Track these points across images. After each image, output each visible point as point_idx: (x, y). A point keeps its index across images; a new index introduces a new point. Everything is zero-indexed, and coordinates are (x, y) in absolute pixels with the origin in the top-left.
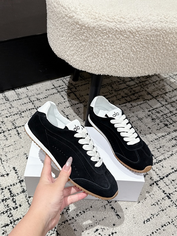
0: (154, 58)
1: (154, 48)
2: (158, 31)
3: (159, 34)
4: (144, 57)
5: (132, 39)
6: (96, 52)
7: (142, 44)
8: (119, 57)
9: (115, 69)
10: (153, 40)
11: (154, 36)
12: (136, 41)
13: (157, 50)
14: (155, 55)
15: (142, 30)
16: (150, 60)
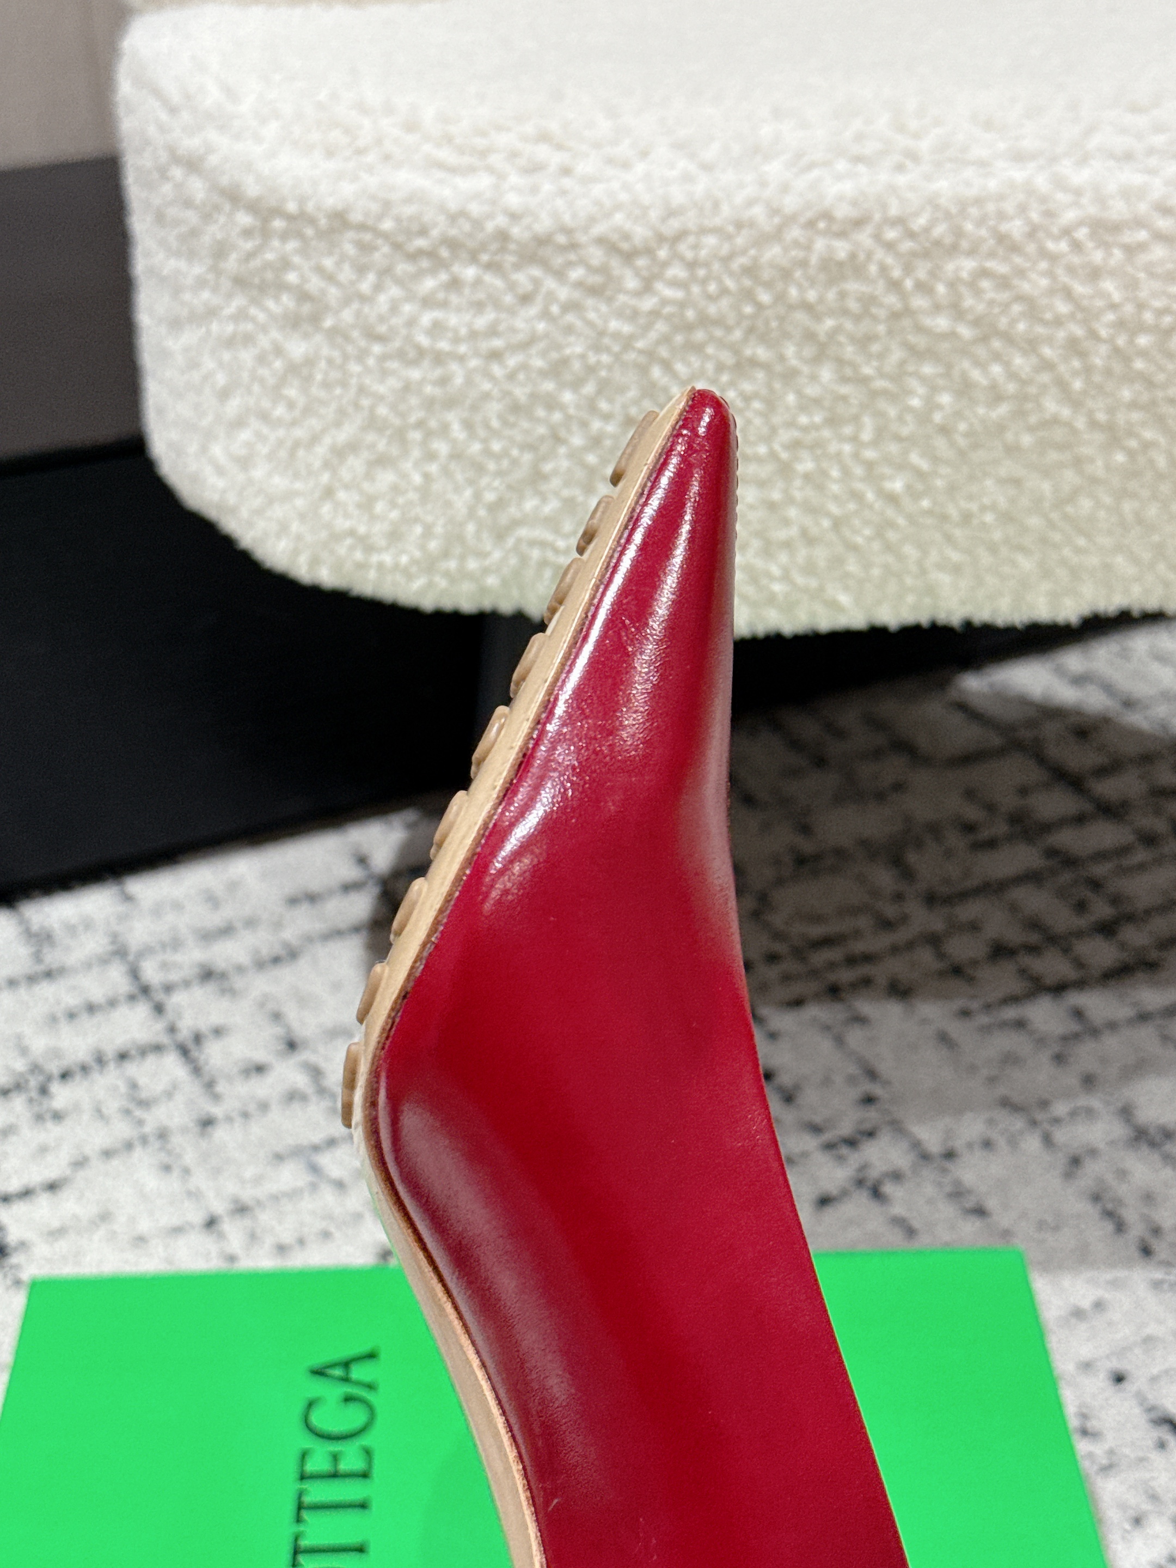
0: (870, 466)
1: (844, 380)
2: (835, 228)
3: (853, 256)
4: (773, 455)
5: (633, 302)
6: (382, 411)
7: (721, 344)
8: (562, 450)
9: (556, 551)
10: (808, 307)
11: (812, 271)
12: (669, 318)
13: (874, 394)
14: (866, 436)
15: (703, 231)
16: (835, 473)
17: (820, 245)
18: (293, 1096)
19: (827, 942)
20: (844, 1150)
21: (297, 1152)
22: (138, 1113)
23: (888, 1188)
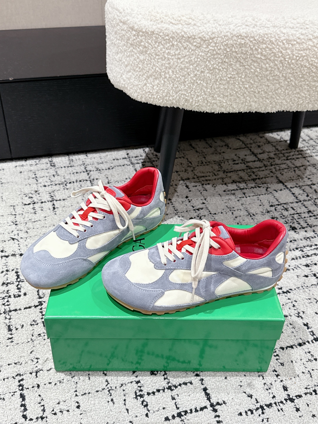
17: (239, 40)
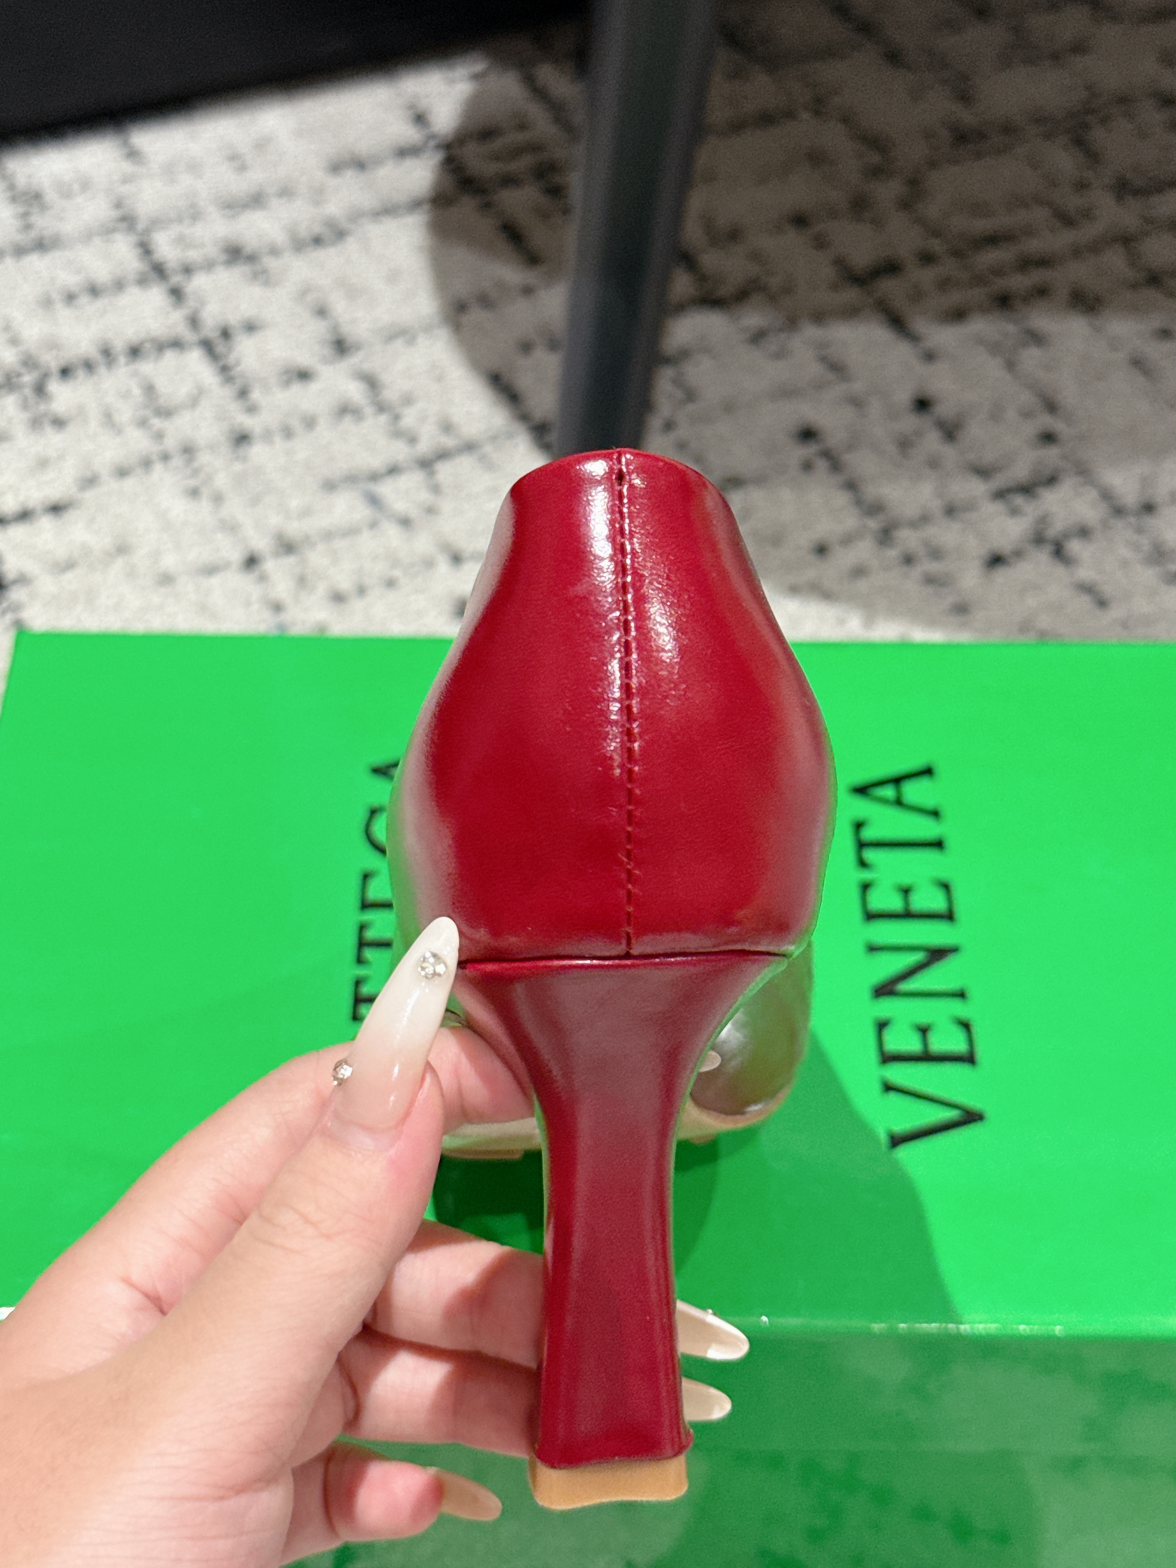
18: (345, 410)
19: (992, 240)
20: (1019, 500)
21: (351, 479)
22: (157, 423)
23: (1075, 547)
